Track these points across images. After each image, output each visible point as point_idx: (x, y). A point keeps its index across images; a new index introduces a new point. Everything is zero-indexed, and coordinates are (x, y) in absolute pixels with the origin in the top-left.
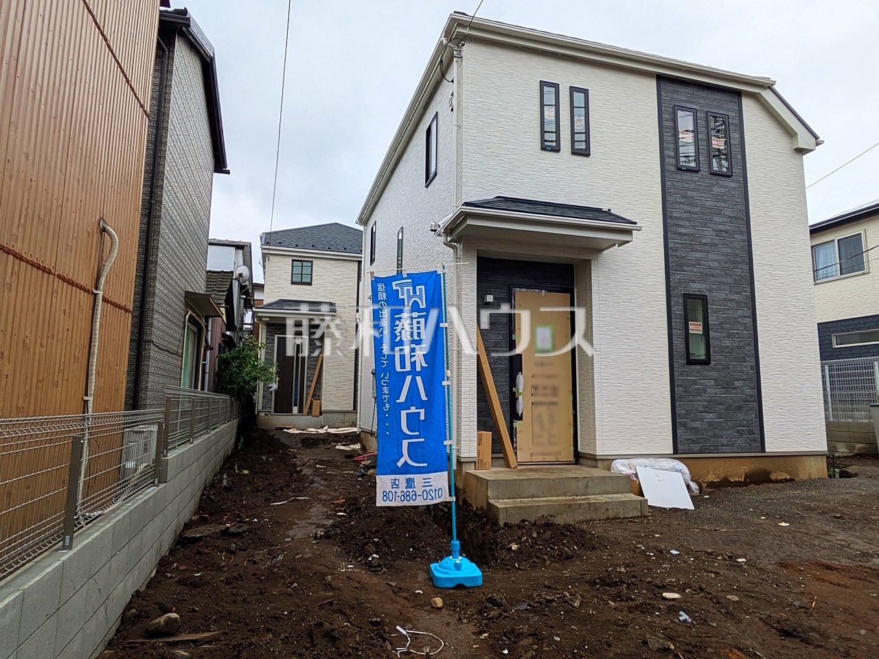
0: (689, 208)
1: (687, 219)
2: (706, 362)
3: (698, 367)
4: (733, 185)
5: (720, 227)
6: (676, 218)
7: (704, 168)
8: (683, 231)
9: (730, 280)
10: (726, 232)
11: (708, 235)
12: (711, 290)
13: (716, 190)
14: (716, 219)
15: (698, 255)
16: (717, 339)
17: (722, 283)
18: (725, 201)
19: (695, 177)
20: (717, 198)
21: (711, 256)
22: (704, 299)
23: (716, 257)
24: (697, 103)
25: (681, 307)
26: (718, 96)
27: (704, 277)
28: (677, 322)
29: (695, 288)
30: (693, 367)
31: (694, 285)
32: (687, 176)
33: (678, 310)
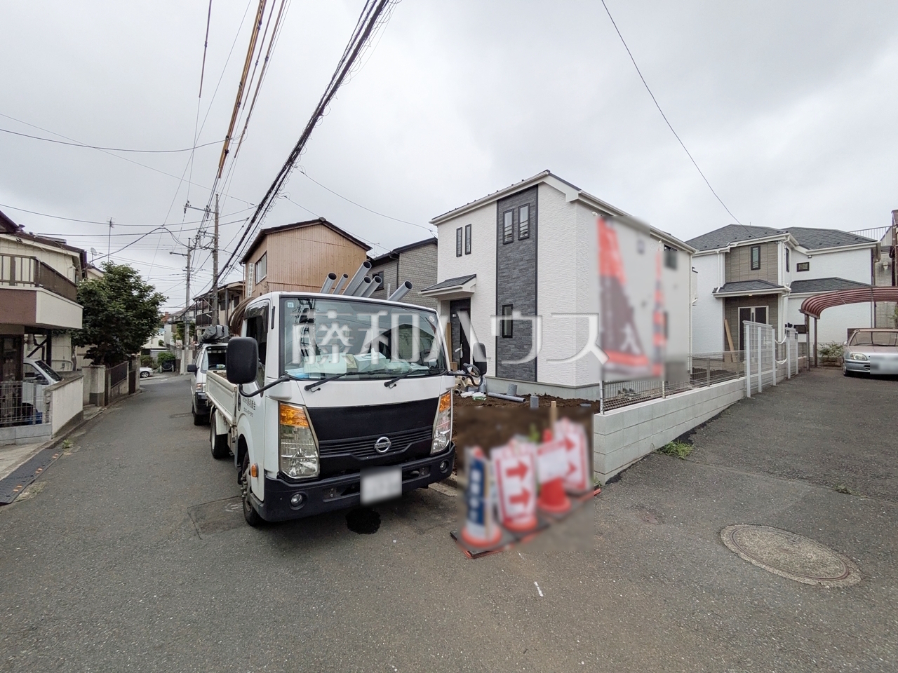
0: (508, 262)
1: (507, 268)
2: (511, 337)
3: (508, 339)
4: (530, 242)
5: (522, 267)
6: (502, 269)
8: (504, 274)
10: (524, 269)
11: (516, 273)
12: (515, 301)
13: (521, 248)
14: (521, 263)
15: (510, 285)
16: (517, 325)
17: (520, 297)
18: (525, 252)
19: (511, 245)
20: (522, 252)
21: (516, 284)
22: (512, 306)
23: (519, 284)
25: (502, 312)
26: (526, 194)
27: (513, 295)
30: (506, 339)
31: (508, 300)
32: (508, 246)
33: (500, 313)
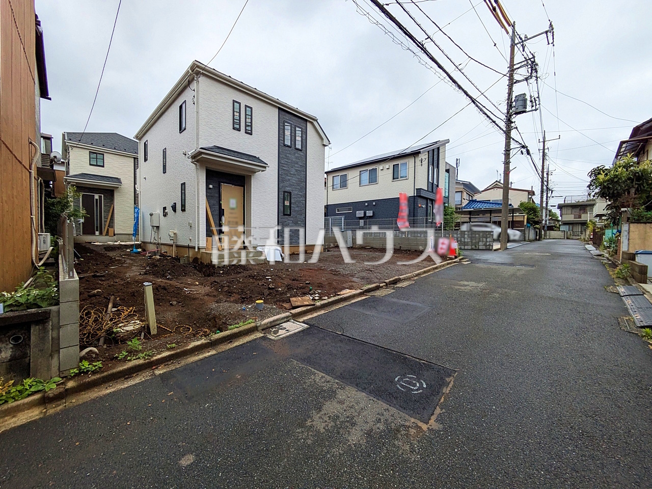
2: (290, 215)
3: (287, 216)
4: (302, 154)
5: (297, 168)
6: (282, 163)
7: (293, 146)
9: (299, 187)
10: (299, 170)
11: (293, 171)
12: (293, 191)
14: (296, 165)
15: (289, 178)
16: (294, 207)
17: (296, 188)
18: (299, 160)
19: (290, 149)
20: (297, 158)
21: (293, 179)
22: (290, 193)
23: (295, 179)
24: (292, 121)
25: (283, 196)
26: (300, 120)
27: (290, 185)
28: (281, 201)
29: (288, 189)
30: (285, 216)
32: (287, 148)
33: (281, 196)
